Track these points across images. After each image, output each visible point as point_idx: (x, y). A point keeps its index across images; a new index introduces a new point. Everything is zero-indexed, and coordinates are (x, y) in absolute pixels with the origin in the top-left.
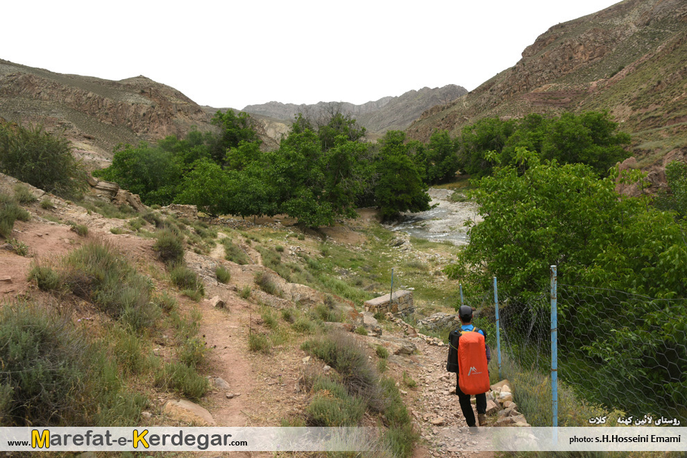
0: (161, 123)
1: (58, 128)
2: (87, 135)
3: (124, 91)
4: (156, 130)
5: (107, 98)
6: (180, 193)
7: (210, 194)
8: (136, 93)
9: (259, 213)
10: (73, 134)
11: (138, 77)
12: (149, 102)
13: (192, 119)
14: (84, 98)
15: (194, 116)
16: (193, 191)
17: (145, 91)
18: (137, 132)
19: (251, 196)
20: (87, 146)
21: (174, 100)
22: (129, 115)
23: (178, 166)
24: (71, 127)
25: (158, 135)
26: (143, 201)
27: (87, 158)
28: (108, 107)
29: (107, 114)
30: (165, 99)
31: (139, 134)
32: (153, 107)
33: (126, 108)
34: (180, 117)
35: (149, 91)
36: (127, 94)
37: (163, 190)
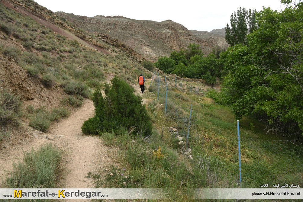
0: (174, 40)
1: (139, 42)
2: (148, 45)
3: (162, 28)
4: (172, 43)
5: (156, 31)
6: (173, 70)
7: (181, 72)
8: (166, 28)
9: (194, 78)
10: (144, 44)
11: (168, 20)
12: (171, 32)
13: (186, 38)
14: (148, 31)
15: (187, 37)
16: (176, 70)
17: (170, 27)
18: (165, 43)
19: (192, 73)
20: (148, 49)
21: (180, 31)
22: (163, 37)
23: (174, 63)
24: (143, 42)
25: (173, 45)
26: (164, 72)
27: (148, 53)
28: (156, 34)
29: (155, 37)
30: (177, 31)
31: (166, 44)
32: (172, 34)
33: (162, 34)
34: (182, 38)
35: (171, 28)
36: (163, 29)
37: (169, 69)
